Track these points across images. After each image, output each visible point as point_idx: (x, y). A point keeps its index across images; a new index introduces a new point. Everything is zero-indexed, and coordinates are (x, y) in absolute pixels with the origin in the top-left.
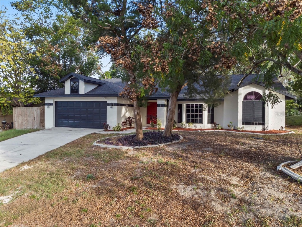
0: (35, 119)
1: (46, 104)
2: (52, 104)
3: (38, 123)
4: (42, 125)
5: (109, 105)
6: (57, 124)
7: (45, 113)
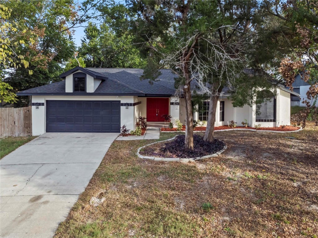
0: (16, 123)
1: (34, 104)
2: (43, 104)
3: (21, 128)
4: (27, 131)
5: (123, 105)
6: (49, 129)
7: (31, 115)
